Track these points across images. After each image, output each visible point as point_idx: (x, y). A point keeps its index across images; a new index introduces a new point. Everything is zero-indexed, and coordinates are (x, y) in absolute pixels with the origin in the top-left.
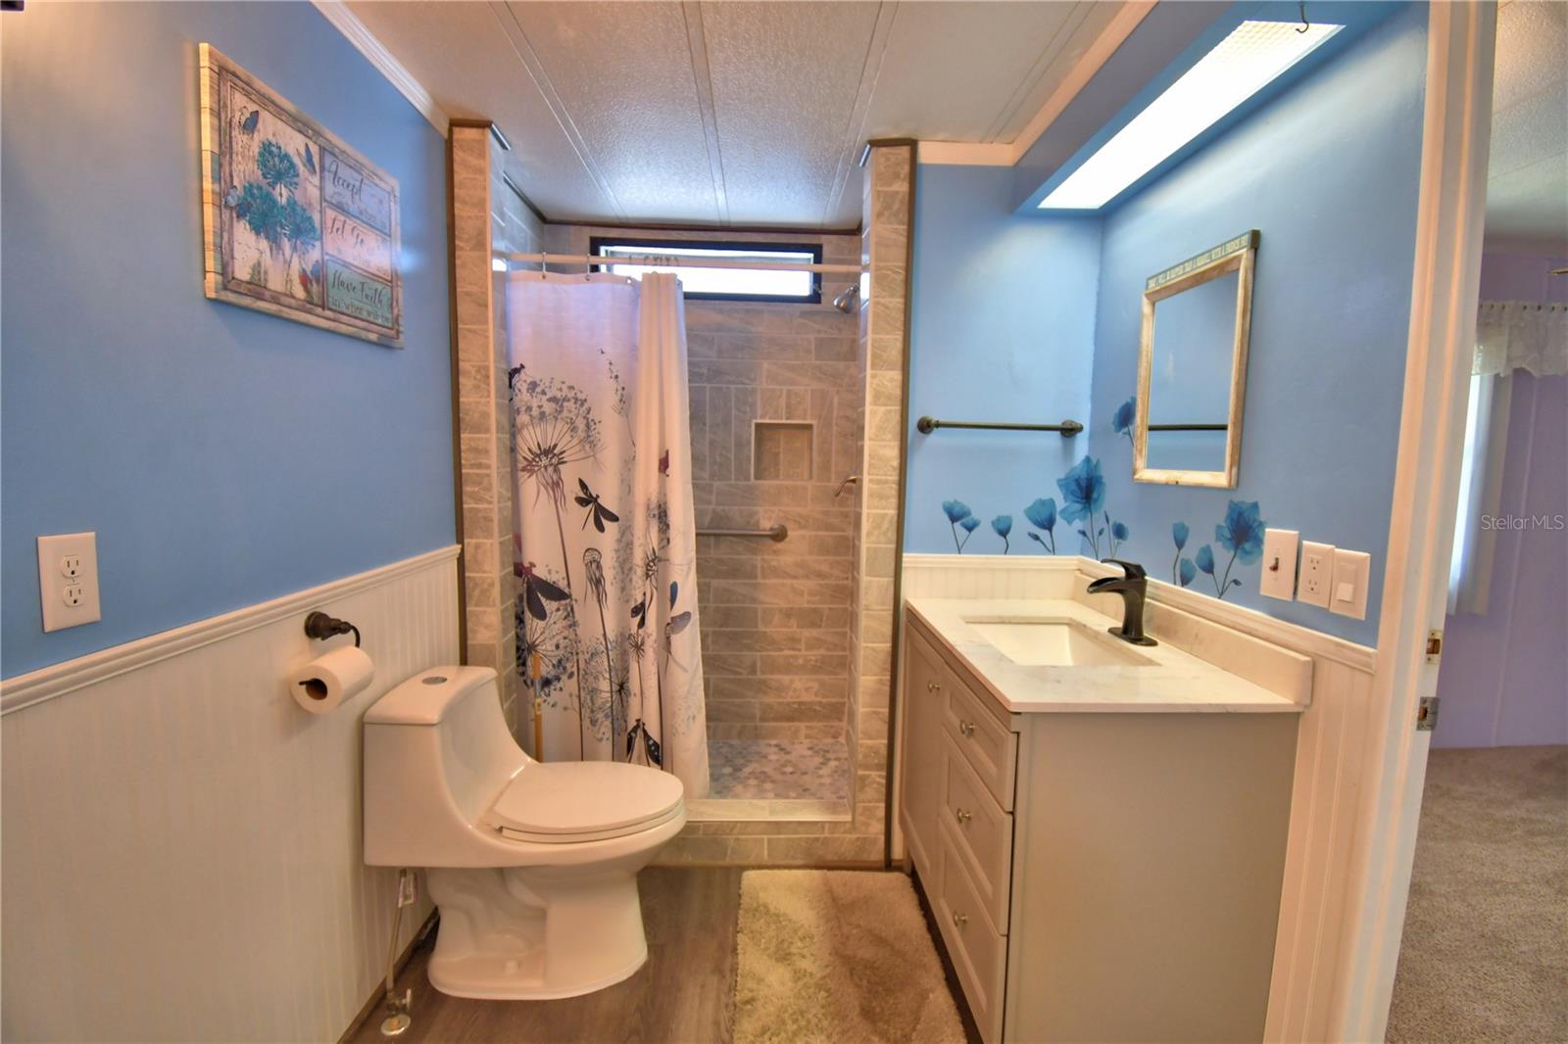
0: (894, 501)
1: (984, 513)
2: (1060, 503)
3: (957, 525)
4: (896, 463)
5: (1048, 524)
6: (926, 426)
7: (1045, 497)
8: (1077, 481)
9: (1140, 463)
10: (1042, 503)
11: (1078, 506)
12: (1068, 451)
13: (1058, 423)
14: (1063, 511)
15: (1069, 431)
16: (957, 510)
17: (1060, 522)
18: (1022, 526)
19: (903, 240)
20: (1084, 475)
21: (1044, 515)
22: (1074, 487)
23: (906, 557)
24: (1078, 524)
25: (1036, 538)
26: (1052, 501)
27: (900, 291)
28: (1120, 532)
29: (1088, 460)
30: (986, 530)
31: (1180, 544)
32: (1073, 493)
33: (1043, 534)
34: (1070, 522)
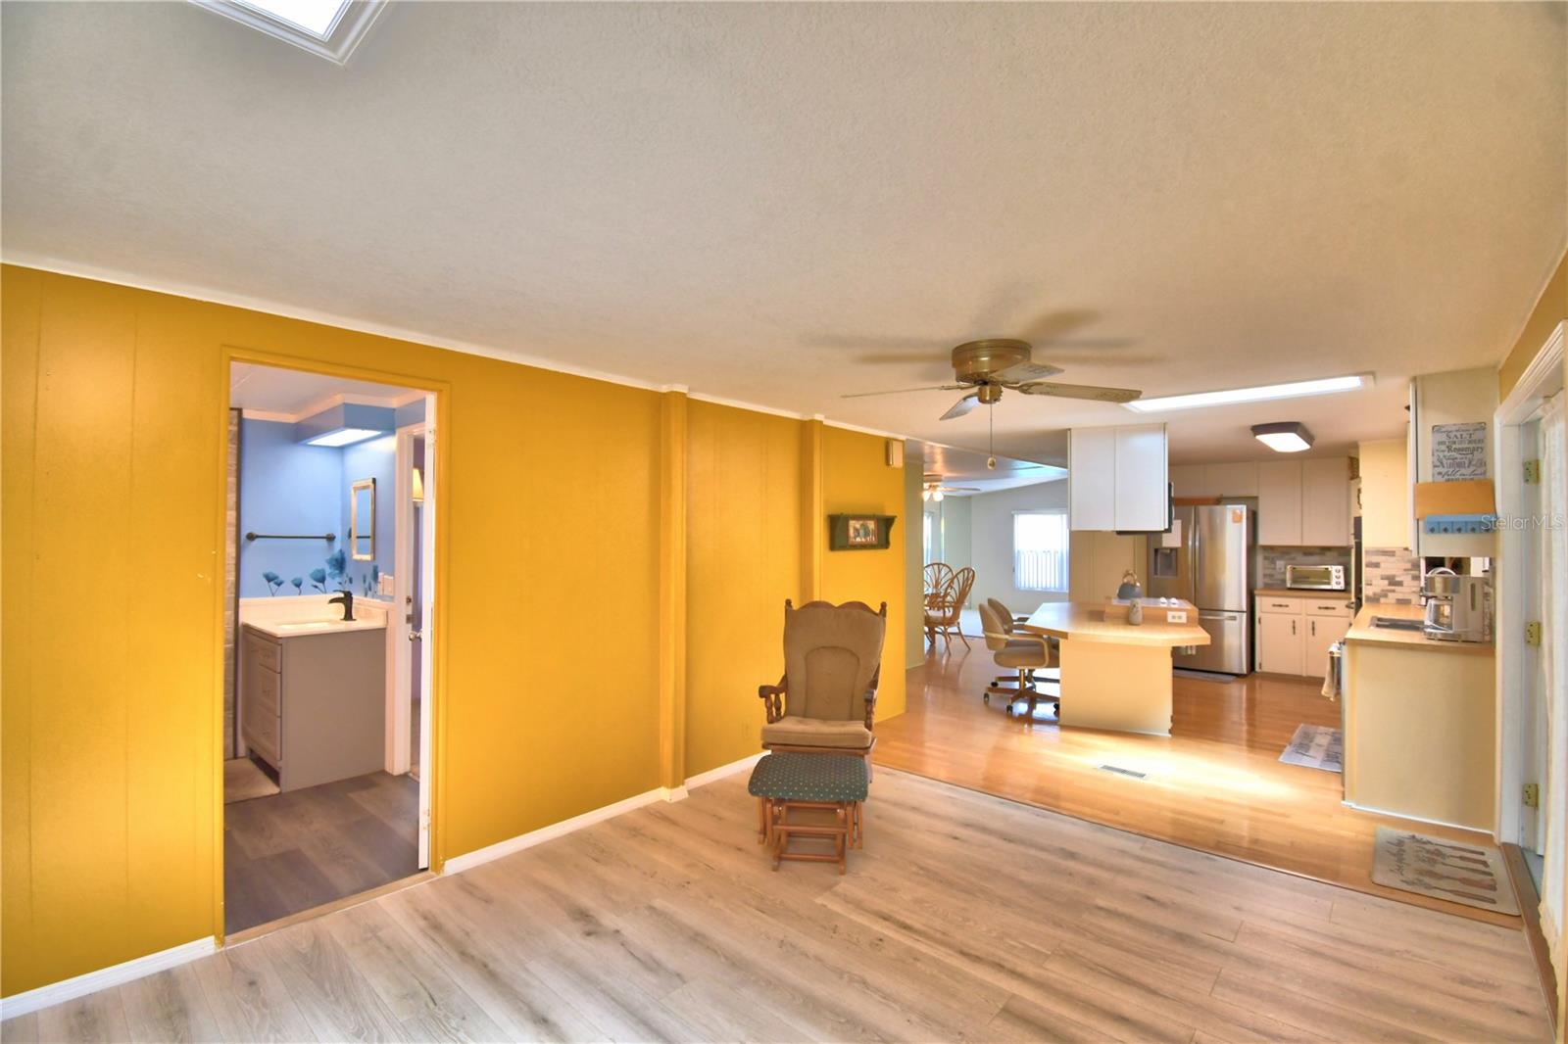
0: (234, 573)
1: (286, 576)
2: (328, 570)
3: (272, 583)
4: (234, 555)
5: (322, 580)
6: (251, 537)
7: (320, 568)
8: (337, 560)
9: (354, 552)
10: (319, 571)
11: (337, 572)
12: (331, 547)
13: (325, 535)
14: (329, 574)
15: (330, 538)
16: (271, 576)
17: (328, 580)
18: (308, 582)
19: (235, 452)
20: (339, 557)
21: (319, 575)
22: (334, 563)
23: (242, 601)
24: (338, 579)
25: (316, 587)
26: (323, 571)
27: (234, 474)
28: (351, 581)
29: (341, 551)
30: (288, 585)
31: (365, 581)
32: (334, 565)
33: (320, 585)
34: (333, 578)
